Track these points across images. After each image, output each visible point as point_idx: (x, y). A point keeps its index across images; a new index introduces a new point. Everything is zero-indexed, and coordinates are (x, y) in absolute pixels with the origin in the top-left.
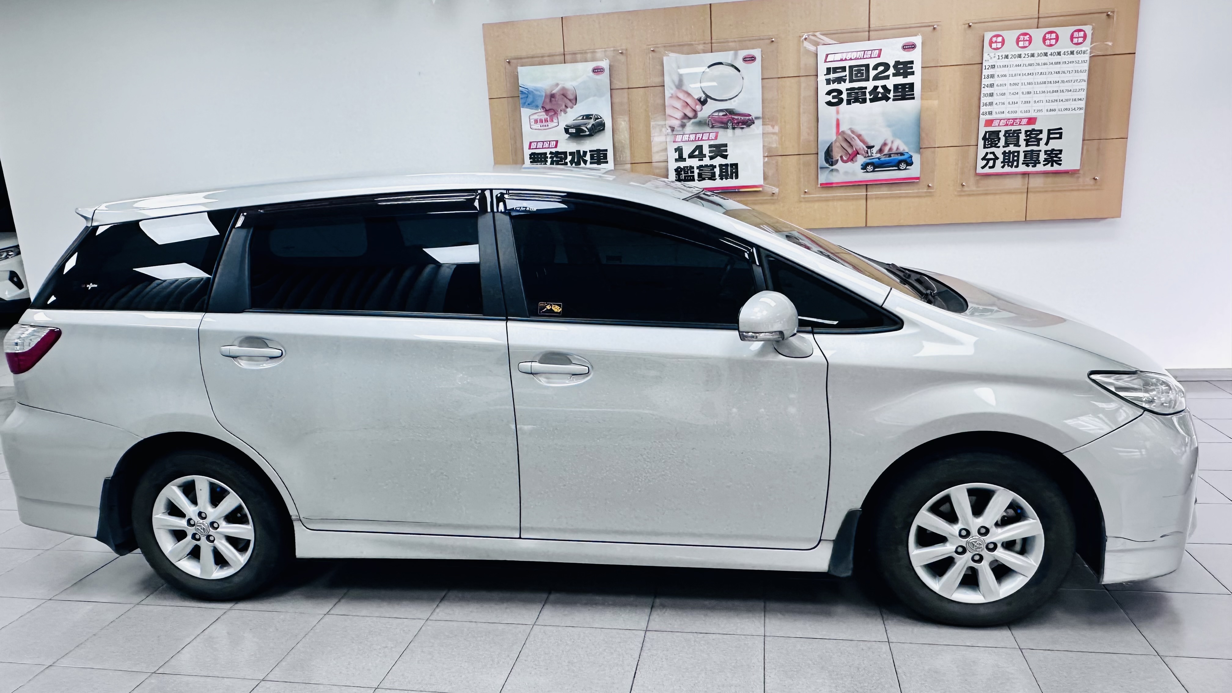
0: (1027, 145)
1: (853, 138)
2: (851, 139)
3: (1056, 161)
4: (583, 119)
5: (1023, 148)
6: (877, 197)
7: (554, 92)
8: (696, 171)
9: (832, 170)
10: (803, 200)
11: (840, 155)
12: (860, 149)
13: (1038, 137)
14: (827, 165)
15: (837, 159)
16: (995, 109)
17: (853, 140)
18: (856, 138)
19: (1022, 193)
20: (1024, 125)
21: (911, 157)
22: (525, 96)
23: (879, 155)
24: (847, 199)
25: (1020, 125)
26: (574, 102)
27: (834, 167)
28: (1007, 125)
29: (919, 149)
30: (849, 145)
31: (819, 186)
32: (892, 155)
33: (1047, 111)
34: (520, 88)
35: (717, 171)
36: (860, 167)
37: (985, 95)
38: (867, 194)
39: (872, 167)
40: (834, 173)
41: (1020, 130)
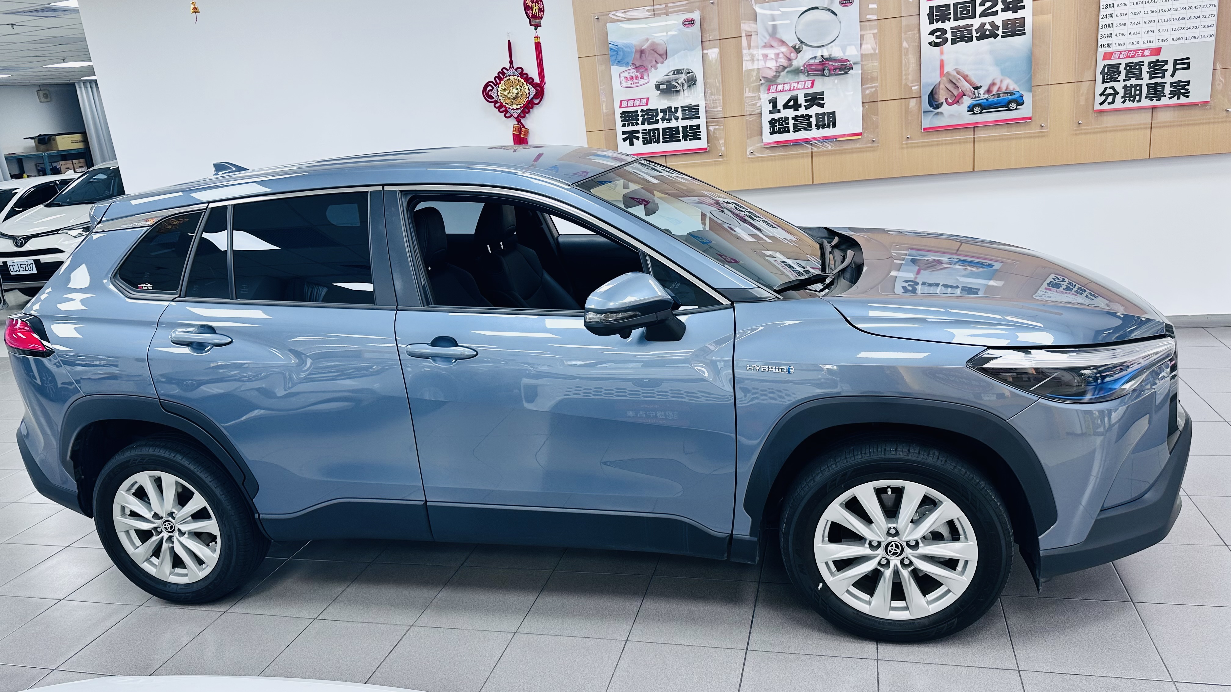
0: (1150, 78)
1: (959, 79)
2: (957, 80)
3: (1183, 94)
4: (674, 74)
5: (1146, 80)
6: (985, 140)
7: (643, 48)
8: (791, 122)
9: (937, 114)
10: (905, 146)
11: (945, 97)
12: (967, 89)
13: (1162, 69)
14: (931, 109)
15: (942, 101)
16: (1113, 40)
17: (959, 81)
18: (962, 79)
19: (1145, 128)
20: (1147, 56)
22: (615, 53)
23: (987, 96)
24: (951, 143)
25: (1142, 56)
26: (665, 57)
27: (938, 110)
28: (1128, 57)
29: (1031, 88)
30: (955, 86)
31: (922, 131)
32: (1001, 95)
33: (1173, 39)
34: (610, 45)
35: (813, 120)
36: (967, 109)
37: (1103, 27)
38: (974, 138)
39: (979, 109)
40: (939, 116)
41: (1143, 62)
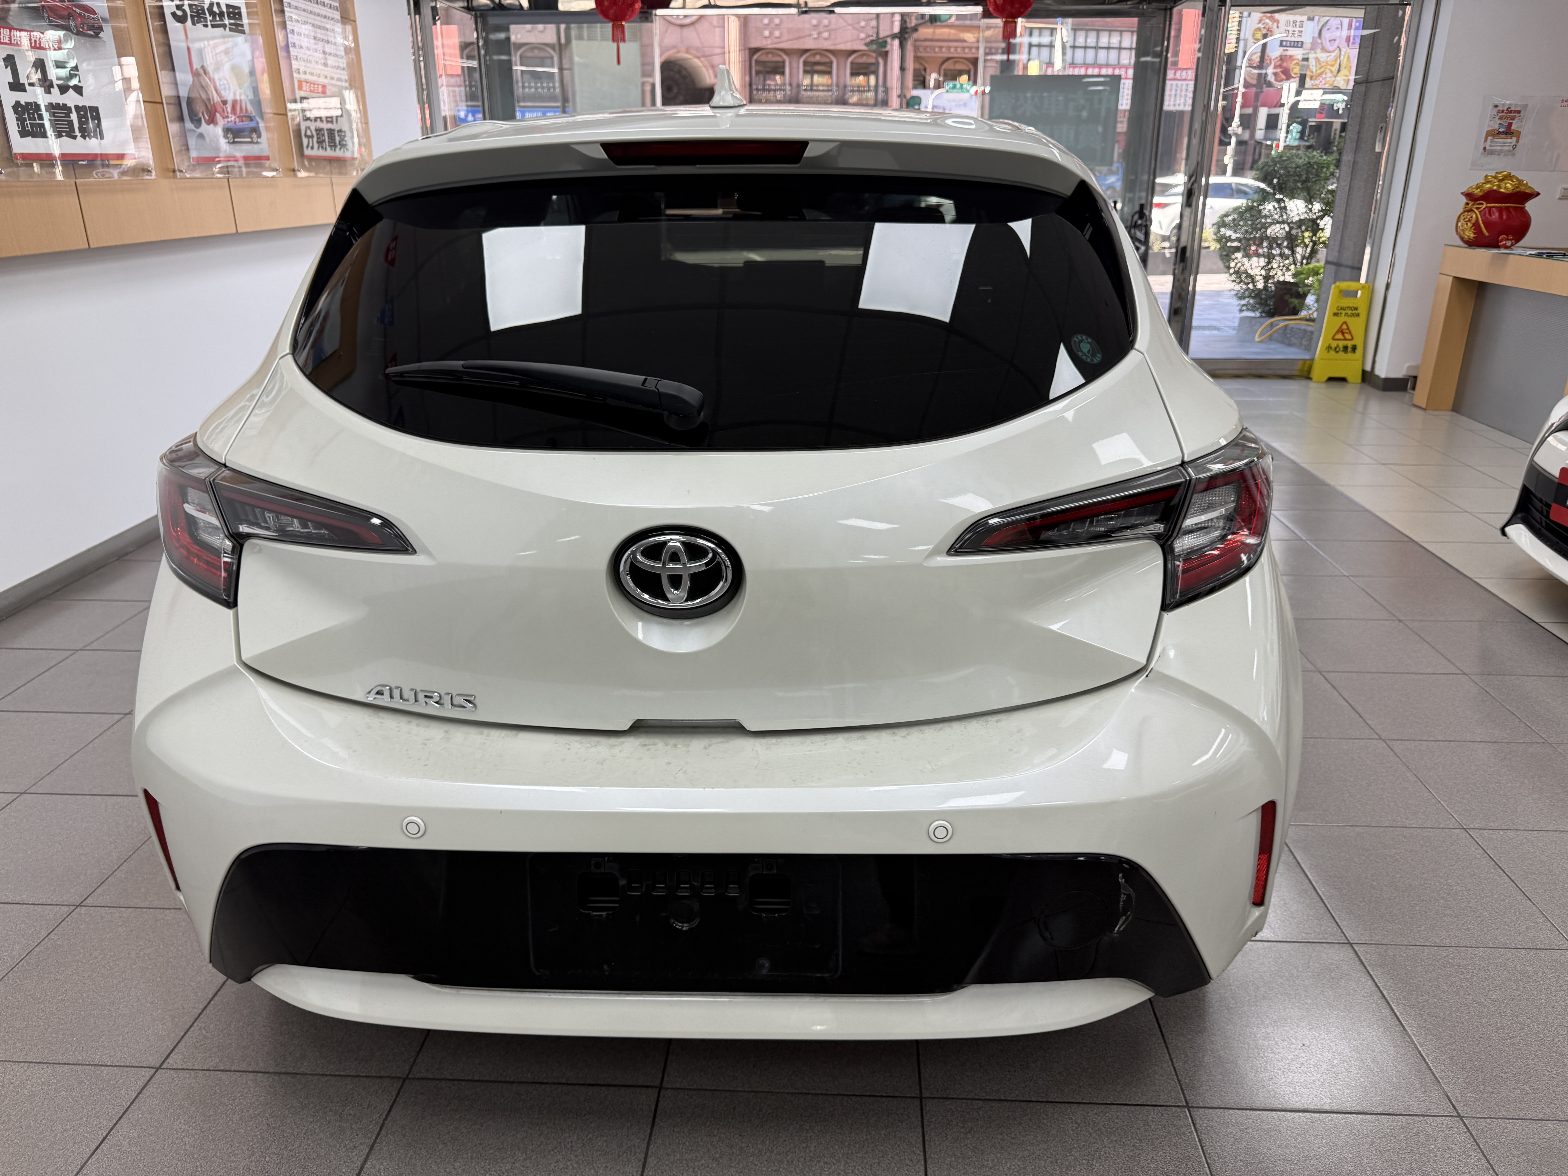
0: (327, 122)
1: (207, 83)
5: (325, 124)
8: (46, 116)
9: (200, 135)
11: (201, 110)
12: (217, 103)
14: (193, 127)
15: (200, 116)
17: (208, 86)
18: (209, 83)
21: (258, 123)
23: (233, 117)
27: (199, 130)
30: (206, 94)
32: (244, 119)
35: (74, 116)
36: (222, 134)
